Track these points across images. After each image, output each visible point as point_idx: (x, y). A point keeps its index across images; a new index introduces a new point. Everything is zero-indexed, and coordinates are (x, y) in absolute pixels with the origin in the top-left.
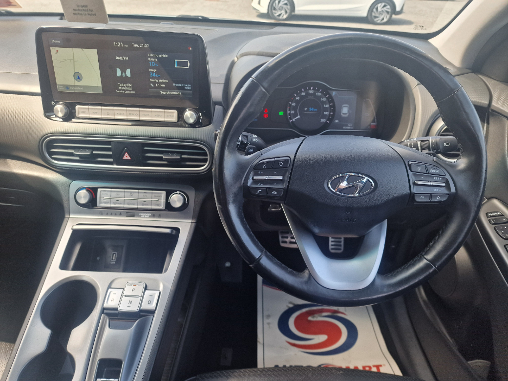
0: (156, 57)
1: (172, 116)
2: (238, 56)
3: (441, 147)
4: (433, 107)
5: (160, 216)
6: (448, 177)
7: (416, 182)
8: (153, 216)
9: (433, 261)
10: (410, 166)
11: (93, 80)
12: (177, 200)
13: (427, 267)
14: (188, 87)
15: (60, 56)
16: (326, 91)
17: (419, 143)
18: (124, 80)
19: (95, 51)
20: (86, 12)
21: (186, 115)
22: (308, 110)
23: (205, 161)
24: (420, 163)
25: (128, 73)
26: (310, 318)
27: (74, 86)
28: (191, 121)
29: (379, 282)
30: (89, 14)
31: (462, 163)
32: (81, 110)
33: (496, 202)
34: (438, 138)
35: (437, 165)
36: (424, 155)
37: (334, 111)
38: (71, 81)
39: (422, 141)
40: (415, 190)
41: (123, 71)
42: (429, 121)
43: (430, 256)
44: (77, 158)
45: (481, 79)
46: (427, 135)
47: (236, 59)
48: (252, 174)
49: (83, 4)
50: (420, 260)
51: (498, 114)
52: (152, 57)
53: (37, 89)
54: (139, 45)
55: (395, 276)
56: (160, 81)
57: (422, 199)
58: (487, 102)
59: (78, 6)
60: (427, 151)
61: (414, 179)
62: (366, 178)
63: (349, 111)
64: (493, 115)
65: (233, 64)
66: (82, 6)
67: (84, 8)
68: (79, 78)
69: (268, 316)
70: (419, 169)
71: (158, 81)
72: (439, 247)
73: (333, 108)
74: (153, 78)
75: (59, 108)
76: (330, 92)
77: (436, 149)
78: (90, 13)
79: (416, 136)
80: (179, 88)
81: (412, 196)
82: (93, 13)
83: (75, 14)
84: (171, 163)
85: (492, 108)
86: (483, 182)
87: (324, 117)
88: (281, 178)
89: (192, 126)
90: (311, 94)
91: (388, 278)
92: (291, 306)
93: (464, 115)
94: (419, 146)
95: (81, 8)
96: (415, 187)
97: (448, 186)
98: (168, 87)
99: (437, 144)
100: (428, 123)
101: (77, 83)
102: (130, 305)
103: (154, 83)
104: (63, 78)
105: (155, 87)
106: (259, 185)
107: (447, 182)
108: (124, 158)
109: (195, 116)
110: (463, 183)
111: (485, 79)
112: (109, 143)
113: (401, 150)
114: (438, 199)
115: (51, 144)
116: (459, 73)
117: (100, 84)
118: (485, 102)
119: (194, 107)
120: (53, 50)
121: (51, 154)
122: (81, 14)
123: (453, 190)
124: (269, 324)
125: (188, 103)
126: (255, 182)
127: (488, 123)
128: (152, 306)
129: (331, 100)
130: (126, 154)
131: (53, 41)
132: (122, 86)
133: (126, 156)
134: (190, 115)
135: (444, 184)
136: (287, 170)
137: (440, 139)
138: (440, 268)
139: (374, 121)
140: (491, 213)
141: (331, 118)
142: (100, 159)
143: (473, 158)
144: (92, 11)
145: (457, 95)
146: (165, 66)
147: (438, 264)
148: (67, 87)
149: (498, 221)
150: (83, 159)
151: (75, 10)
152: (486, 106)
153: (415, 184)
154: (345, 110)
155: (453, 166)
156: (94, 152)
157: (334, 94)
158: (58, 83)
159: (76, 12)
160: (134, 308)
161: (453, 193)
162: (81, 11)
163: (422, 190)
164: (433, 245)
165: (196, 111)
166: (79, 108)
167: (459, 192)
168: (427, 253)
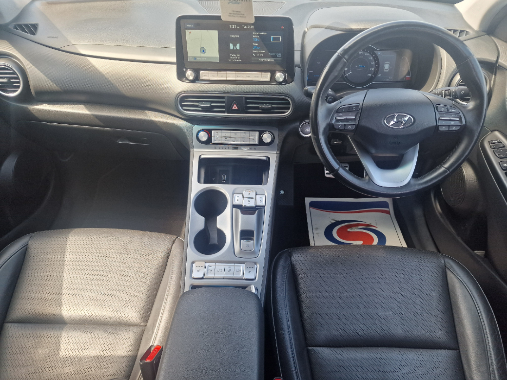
0: (258, 35)
1: (266, 77)
2: (308, 27)
3: (458, 94)
4: (454, 65)
5: (255, 149)
6: (461, 114)
7: (441, 118)
8: (251, 149)
9: (448, 169)
10: (437, 107)
11: (213, 53)
12: (267, 138)
13: (445, 172)
14: (279, 55)
15: (192, 36)
16: (372, 52)
17: (443, 92)
18: (235, 51)
19: (216, 32)
20: (239, 16)
21: (277, 76)
22: (358, 68)
23: (288, 108)
24: (443, 105)
25: (238, 47)
26: (349, 230)
27: (200, 57)
28: (281, 80)
29: (413, 182)
30: (240, 17)
31: (471, 105)
32: (204, 75)
33: (497, 133)
34: (457, 88)
35: (454, 107)
36: (446, 100)
37: (378, 67)
38: (198, 54)
39: (446, 90)
40: (439, 123)
41: (235, 45)
42: (451, 74)
43: (447, 165)
44: (200, 109)
45: (493, 40)
46: (449, 85)
47: (306, 30)
48: (336, 115)
49: (237, 10)
50: (440, 168)
51: (501, 68)
52: (255, 35)
53: (174, 60)
54: (247, 27)
55: (423, 178)
56: (260, 51)
57: (443, 129)
58: (494, 59)
59: (233, 11)
60: (449, 97)
61: (439, 116)
62: (409, 116)
63: (389, 67)
64: (499, 69)
65: (305, 33)
66: (237, 12)
67: (238, 13)
68: (204, 52)
69: (317, 229)
70: (443, 110)
71: (258, 51)
72: (452, 160)
73: (378, 65)
74: (255, 50)
75: (190, 74)
76: (376, 52)
77: (454, 96)
78: (242, 16)
79: (441, 87)
80: (273, 56)
81: (437, 127)
82: (244, 16)
83: (229, 16)
84: (265, 111)
85: (498, 63)
86: (483, 117)
87: (370, 72)
88: (354, 117)
89: (280, 83)
90: (361, 55)
91: (419, 180)
92: (334, 222)
93: (474, 73)
94: (443, 93)
95: (235, 13)
96: (440, 121)
97: (461, 120)
98: (265, 56)
99: (455, 92)
100: (450, 76)
101: (202, 55)
102: (249, 203)
103: (255, 53)
104: (193, 52)
105: (256, 56)
106: (340, 123)
107: (460, 118)
108: (234, 108)
109: (283, 76)
110: (470, 118)
111: (496, 40)
112: (223, 98)
113: (431, 97)
114: (454, 128)
115: (183, 99)
116: (477, 36)
117: (218, 56)
118: (493, 59)
119: (282, 69)
120: (187, 32)
121: (182, 106)
122: (234, 16)
123: (464, 122)
124: (317, 234)
125: (278, 67)
126: (338, 120)
127: (495, 75)
128: (263, 203)
129: (376, 58)
130: (235, 106)
131: (188, 26)
132: (233, 56)
133: (235, 107)
134: (280, 76)
135: (458, 119)
136: (358, 113)
137: (458, 89)
138: (452, 172)
139: (408, 74)
140: (492, 141)
141: (376, 73)
142: (215, 109)
143: (478, 101)
144: (244, 15)
145: (470, 60)
146: (264, 40)
147: (451, 170)
148: (195, 58)
149: (497, 147)
150: (205, 109)
151: (230, 14)
152: (494, 62)
153: (439, 119)
154: (387, 66)
155: (465, 107)
156: (212, 104)
157: (378, 54)
158: (189, 55)
159: (231, 15)
160: (252, 204)
161: (464, 125)
162: (235, 14)
163: (444, 123)
164: (448, 159)
165: (284, 72)
166: (202, 73)
167: (467, 124)
168: (444, 163)
